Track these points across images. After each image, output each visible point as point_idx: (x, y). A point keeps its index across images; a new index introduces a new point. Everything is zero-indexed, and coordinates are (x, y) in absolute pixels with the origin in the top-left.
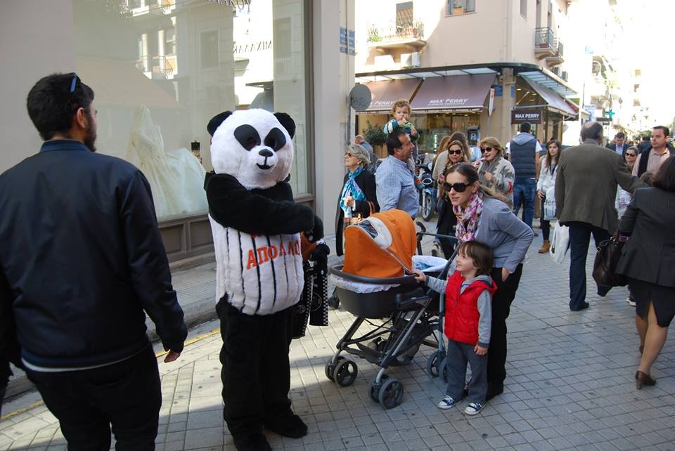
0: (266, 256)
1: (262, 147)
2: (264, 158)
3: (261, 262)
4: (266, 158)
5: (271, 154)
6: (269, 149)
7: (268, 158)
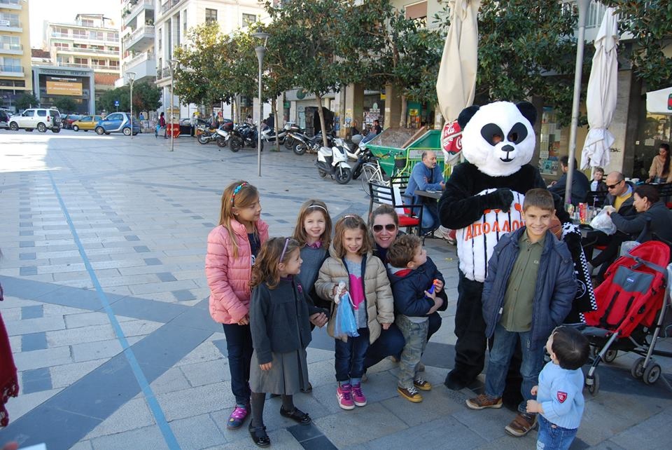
0: (480, 231)
1: (506, 142)
2: (506, 152)
3: (476, 235)
4: (508, 153)
5: (512, 149)
6: (512, 144)
7: (510, 153)
